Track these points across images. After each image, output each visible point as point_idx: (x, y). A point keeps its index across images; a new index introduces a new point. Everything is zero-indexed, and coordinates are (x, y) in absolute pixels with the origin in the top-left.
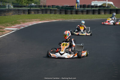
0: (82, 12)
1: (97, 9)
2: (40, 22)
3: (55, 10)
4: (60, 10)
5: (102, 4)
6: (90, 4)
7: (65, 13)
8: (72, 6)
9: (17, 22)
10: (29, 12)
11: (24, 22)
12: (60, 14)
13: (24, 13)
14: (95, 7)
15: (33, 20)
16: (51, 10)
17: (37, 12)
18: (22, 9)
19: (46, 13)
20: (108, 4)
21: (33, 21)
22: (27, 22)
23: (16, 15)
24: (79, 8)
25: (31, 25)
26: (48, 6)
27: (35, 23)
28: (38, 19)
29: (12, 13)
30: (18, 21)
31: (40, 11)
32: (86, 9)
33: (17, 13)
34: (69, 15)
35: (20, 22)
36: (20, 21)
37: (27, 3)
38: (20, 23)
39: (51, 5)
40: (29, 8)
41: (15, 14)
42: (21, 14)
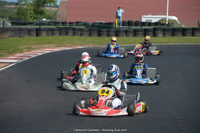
0: (127, 32)
1: (151, 27)
2: (56, 50)
3: (81, 30)
4: (90, 30)
5: (160, 20)
6: (139, 20)
7: (99, 34)
8: (110, 24)
9: (18, 49)
10: (38, 32)
11: (29, 49)
12: (90, 36)
13: (29, 34)
14: (148, 25)
15: (44, 45)
16: (74, 29)
17: (51, 32)
18: (27, 29)
19: (66, 35)
20: (169, 20)
21: (45, 48)
22: (34, 49)
23: (15, 38)
24: (121, 26)
25: (41, 54)
26: (70, 23)
27: (47, 51)
28: (52, 45)
29: (9, 34)
30: (19, 47)
31: (56, 32)
32: (133, 27)
33: (18, 34)
34: (104, 37)
35: (23, 49)
36: (22, 47)
37: (34, 18)
38: (22, 52)
39: (75, 21)
40: (38, 27)
41: (13, 36)
42: (24, 37)
